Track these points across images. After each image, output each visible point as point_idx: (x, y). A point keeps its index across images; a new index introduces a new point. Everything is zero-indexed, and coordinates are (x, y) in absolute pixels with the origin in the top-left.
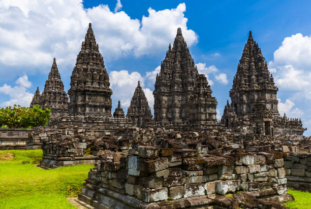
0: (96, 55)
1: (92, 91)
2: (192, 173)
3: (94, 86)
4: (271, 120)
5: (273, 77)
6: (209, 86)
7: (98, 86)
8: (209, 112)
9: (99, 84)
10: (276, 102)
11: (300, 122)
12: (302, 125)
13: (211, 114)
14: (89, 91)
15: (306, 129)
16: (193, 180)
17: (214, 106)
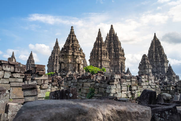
4: (175, 76)
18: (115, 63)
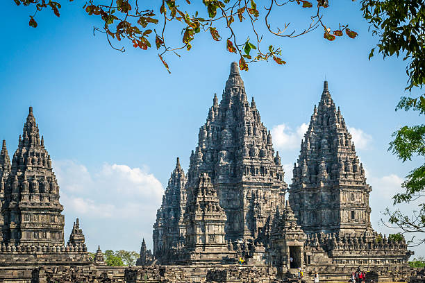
1: (30, 209)
3: (32, 201)
7: (38, 202)
8: (211, 232)
13: (212, 236)
14: (24, 209)
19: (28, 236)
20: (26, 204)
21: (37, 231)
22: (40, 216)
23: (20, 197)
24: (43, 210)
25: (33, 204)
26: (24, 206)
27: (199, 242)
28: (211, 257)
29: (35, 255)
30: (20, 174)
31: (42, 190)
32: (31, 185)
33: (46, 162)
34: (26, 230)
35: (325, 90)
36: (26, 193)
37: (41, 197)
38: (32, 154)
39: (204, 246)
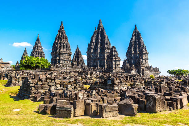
0: (65, 36)
1: (63, 53)
2: (123, 84)
3: (64, 51)
4: (145, 68)
5: (146, 47)
6: (117, 52)
7: (66, 51)
8: (117, 64)
9: (66, 50)
10: (147, 59)
11: (158, 69)
12: (159, 70)
13: (118, 65)
14: (62, 53)
15: (161, 72)
16: (123, 85)
17: (119, 61)
18: (101, 56)
19: (62, 62)
20: (62, 51)
21: (65, 61)
22: (66, 56)
23: (60, 49)
24: (67, 54)
25: (64, 52)
26: (61, 52)
27: (114, 66)
28: (118, 71)
29: (66, 68)
30: (60, 42)
31: (66, 47)
32: (64, 45)
33: (66, 38)
34: (62, 60)
35: (136, 27)
36: (62, 48)
37: (66, 49)
38: (63, 36)
39: (116, 68)
